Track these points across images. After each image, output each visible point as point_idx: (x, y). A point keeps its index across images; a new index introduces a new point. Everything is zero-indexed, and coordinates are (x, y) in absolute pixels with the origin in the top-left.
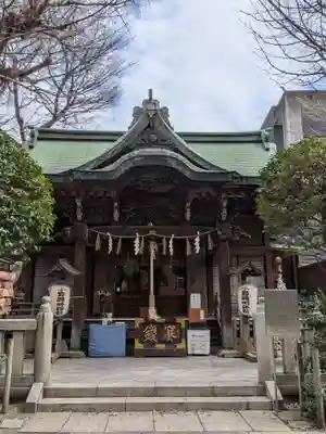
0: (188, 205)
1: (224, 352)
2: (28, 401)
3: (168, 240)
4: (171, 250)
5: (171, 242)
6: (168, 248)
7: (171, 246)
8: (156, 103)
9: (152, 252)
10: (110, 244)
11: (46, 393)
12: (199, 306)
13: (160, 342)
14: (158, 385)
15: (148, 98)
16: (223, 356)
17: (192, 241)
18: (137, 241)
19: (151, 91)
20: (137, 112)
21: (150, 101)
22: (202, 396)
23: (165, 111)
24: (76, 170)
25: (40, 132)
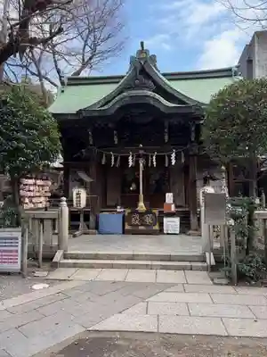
0: (166, 130)
1: (190, 232)
2: (54, 260)
3: (152, 157)
4: (155, 163)
5: (154, 158)
6: (152, 162)
7: (154, 160)
8: (146, 52)
9: (141, 165)
10: (113, 160)
11: (65, 256)
12: (172, 202)
13: (142, 225)
14: (135, 253)
15: (140, 48)
16: (189, 235)
17: (170, 157)
18: (130, 158)
19: (142, 44)
20: (132, 61)
21: (143, 51)
22: (161, 260)
23: (153, 58)
24: (84, 110)
25: (69, 79)
